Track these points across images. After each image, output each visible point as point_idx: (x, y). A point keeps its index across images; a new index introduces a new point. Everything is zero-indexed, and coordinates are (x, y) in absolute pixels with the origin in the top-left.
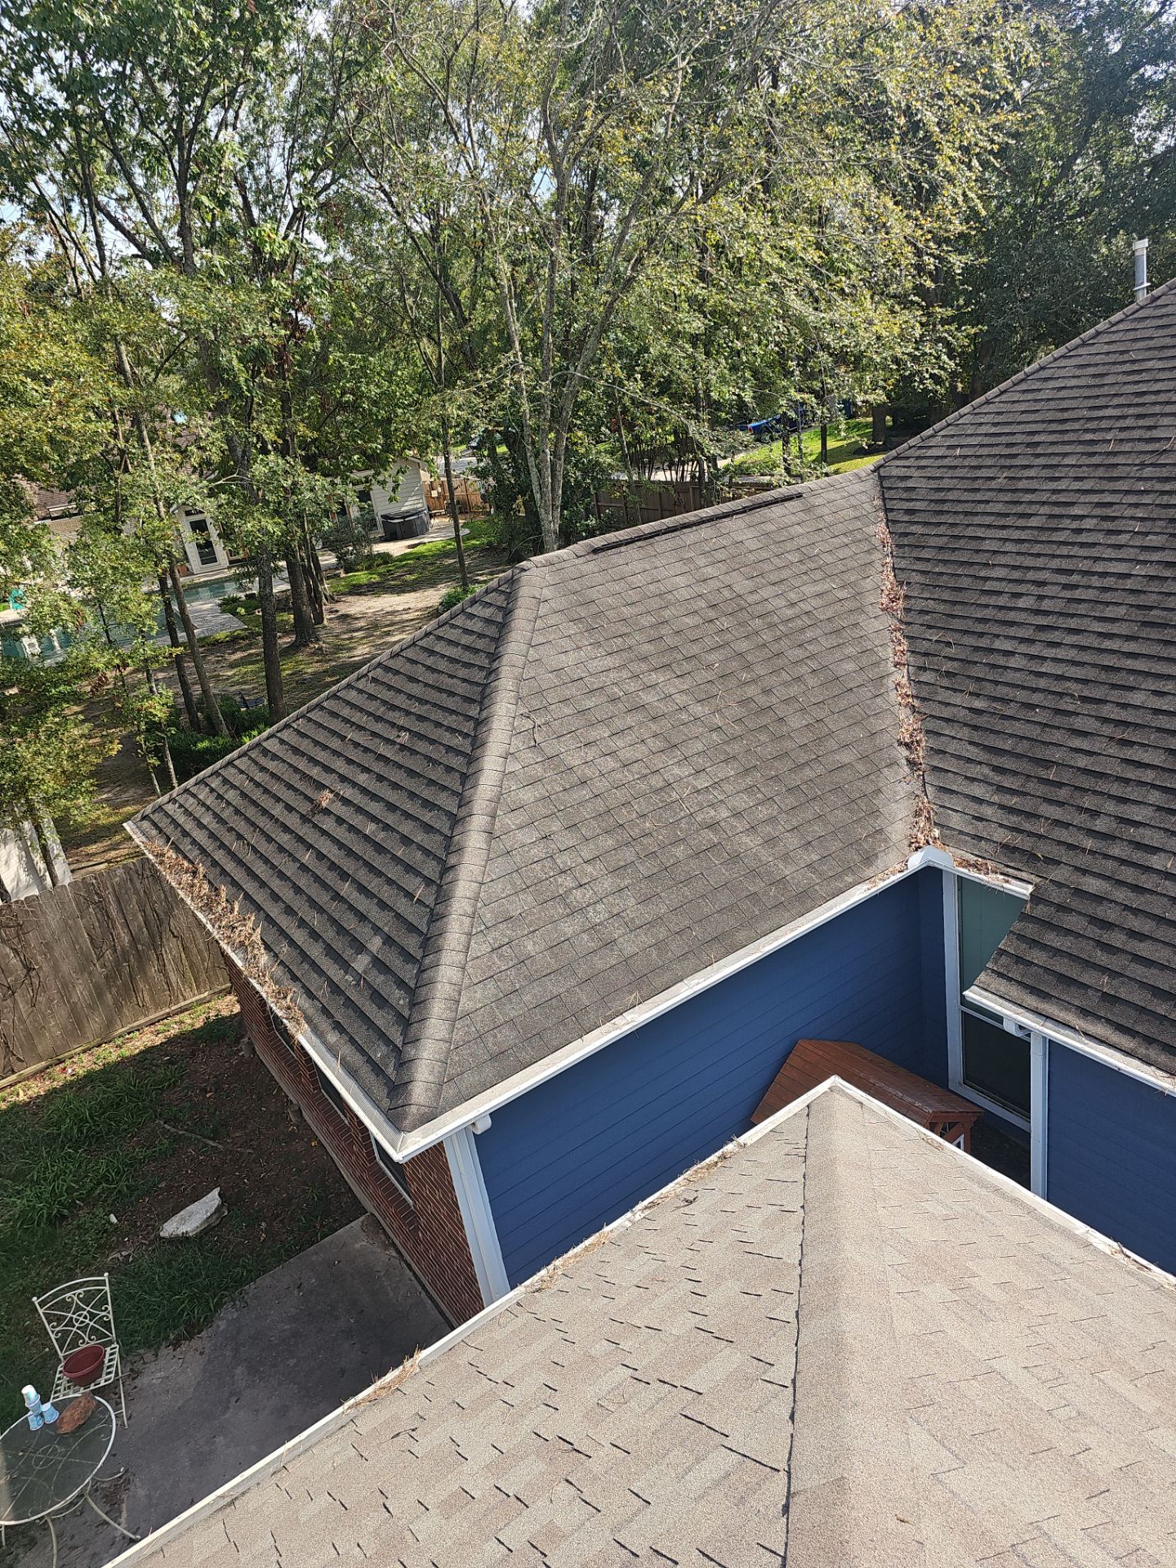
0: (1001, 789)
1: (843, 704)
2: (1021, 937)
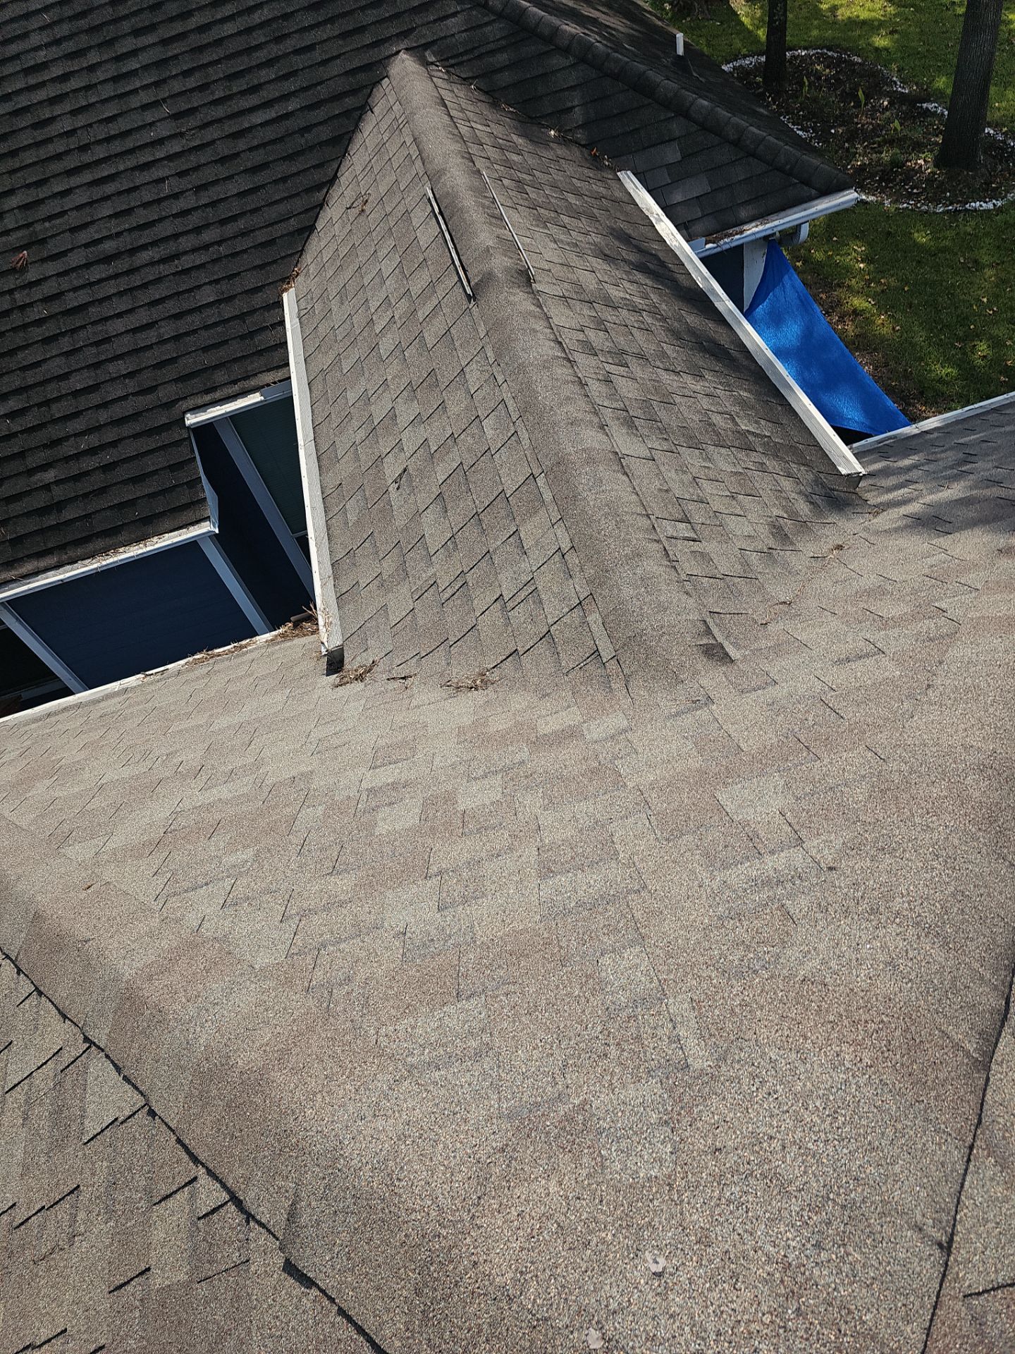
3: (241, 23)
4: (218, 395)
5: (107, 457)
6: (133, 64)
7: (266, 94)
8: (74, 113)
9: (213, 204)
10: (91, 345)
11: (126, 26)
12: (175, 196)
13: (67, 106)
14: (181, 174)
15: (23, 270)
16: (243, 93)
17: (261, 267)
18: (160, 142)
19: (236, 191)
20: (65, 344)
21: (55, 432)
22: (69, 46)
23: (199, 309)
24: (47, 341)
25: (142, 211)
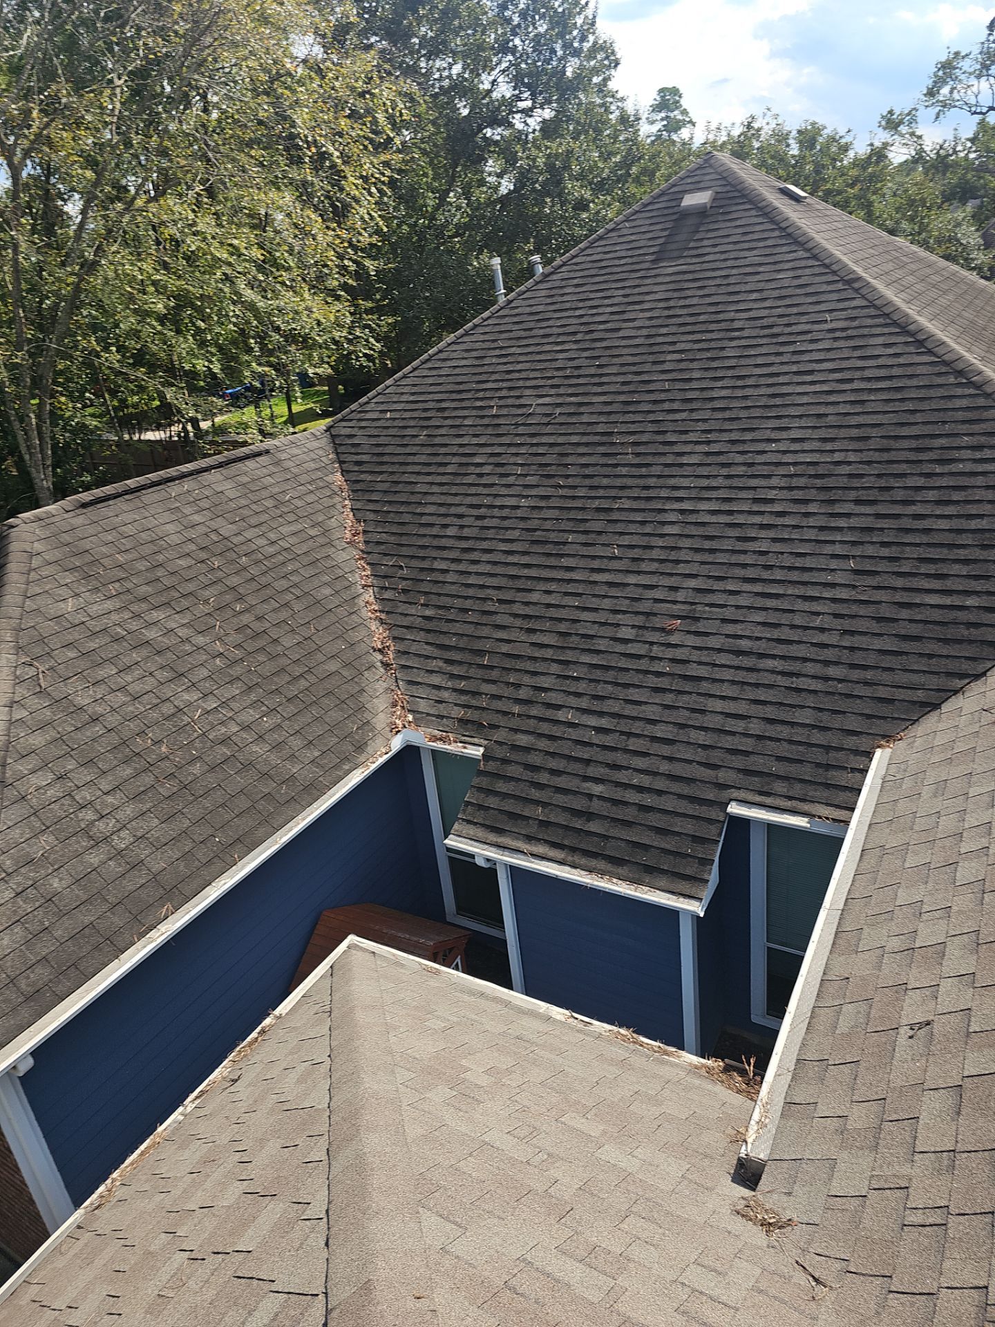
0: (452, 676)
1: (325, 622)
2: (480, 789)
3: (955, 523)
4: (768, 801)
5: (648, 800)
6: (842, 523)
7: (949, 584)
8: (774, 540)
9: (852, 649)
10: (687, 709)
11: (852, 495)
12: (822, 630)
13: (772, 534)
14: (836, 616)
15: (670, 632)
16: (928, 575)
17: (869, 717)
18: (833, 585)
19: (878, 647)
20: (669, 699)
21: (620, 758)
22: (798, 495)
23: (793, 724)
24: (657, 690)
25: (787, 630)
